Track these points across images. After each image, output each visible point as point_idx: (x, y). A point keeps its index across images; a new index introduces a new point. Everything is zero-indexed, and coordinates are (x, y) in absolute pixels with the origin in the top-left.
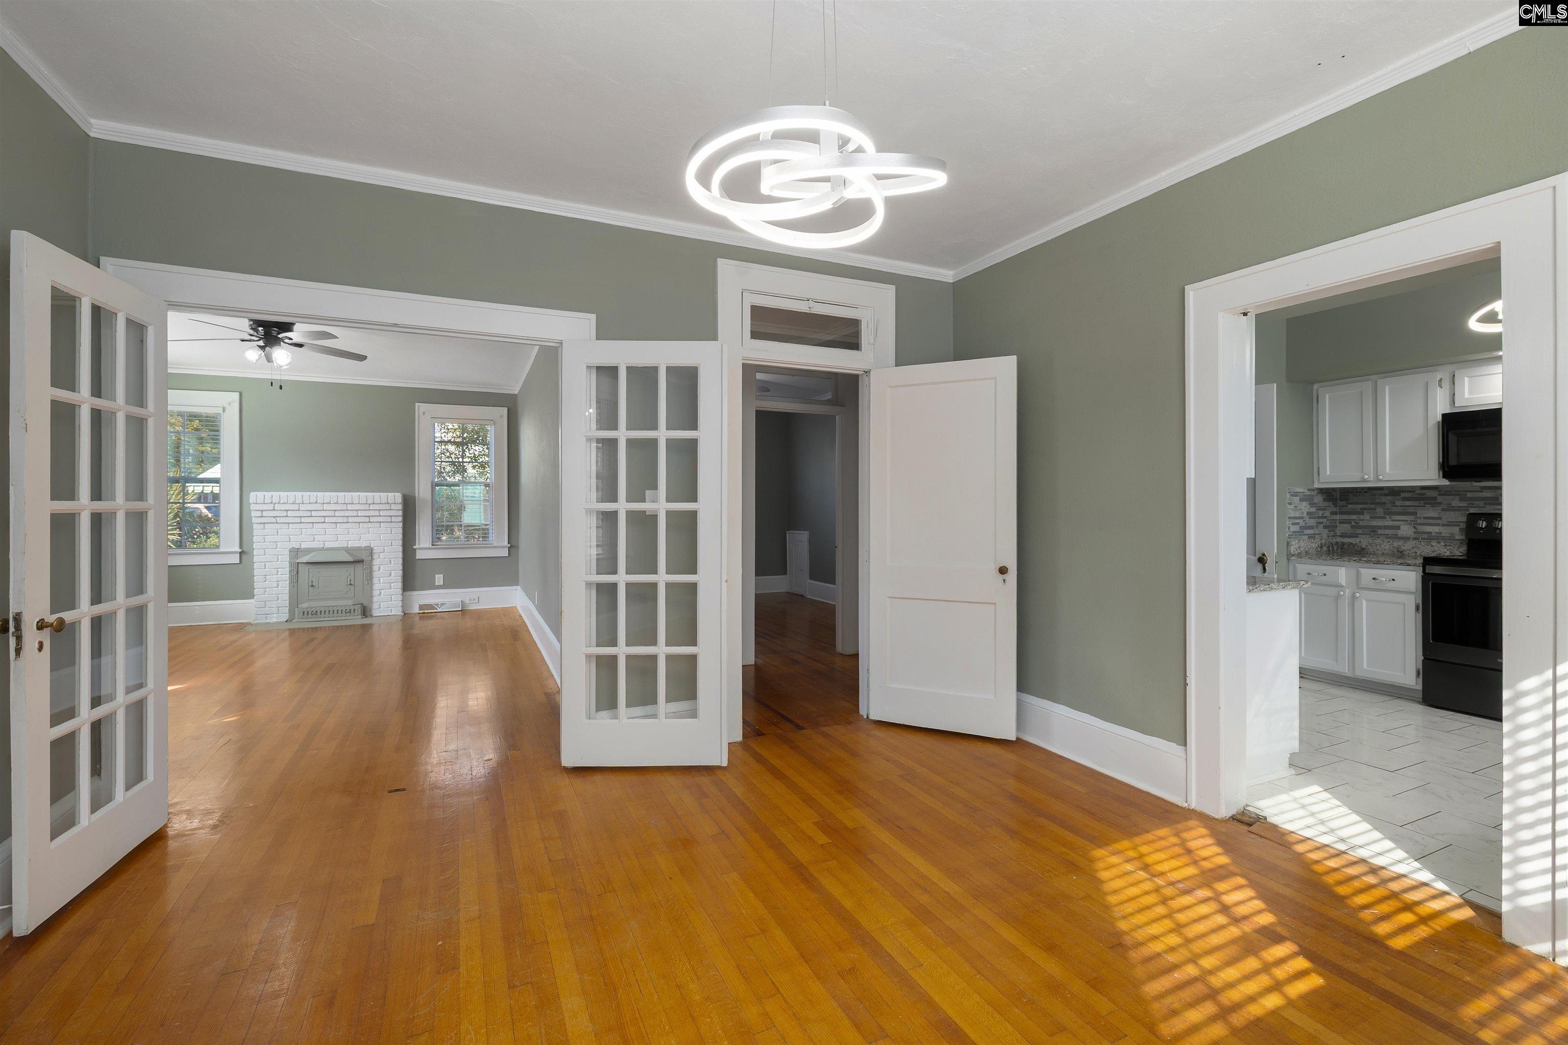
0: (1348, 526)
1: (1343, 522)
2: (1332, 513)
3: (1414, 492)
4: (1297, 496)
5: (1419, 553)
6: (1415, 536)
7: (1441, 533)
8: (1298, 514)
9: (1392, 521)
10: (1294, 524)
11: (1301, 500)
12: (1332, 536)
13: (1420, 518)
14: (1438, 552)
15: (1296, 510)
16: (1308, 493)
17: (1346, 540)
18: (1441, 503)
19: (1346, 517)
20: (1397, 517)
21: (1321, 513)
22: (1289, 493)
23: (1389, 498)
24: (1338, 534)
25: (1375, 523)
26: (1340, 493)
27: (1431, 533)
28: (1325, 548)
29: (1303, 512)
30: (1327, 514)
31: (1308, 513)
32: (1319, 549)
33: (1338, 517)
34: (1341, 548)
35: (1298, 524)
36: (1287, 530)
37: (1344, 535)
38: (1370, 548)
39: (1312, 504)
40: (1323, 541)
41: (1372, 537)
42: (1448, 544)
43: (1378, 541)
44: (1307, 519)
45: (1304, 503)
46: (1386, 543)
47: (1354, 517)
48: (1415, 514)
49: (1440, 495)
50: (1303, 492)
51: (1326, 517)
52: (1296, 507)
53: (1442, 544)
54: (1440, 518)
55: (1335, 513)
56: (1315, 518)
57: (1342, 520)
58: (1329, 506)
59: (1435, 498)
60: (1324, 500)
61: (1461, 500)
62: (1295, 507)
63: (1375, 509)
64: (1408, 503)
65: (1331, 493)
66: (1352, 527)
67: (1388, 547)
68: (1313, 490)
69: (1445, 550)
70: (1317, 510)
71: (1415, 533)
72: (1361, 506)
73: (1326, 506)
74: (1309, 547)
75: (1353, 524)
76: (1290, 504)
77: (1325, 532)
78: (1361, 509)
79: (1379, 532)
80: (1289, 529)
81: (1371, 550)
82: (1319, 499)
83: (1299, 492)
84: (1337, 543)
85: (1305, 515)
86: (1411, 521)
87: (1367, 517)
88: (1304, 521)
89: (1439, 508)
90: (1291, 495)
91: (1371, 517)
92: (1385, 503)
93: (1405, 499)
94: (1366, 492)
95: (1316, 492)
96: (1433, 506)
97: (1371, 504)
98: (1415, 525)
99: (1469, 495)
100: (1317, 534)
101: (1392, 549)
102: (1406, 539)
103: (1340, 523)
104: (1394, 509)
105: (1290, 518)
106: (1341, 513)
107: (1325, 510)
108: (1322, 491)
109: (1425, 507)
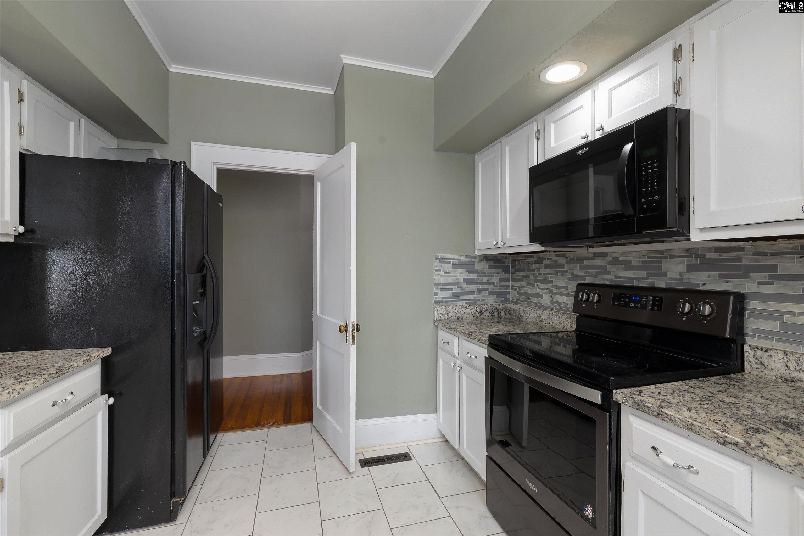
0: (515, 292)
1: (514, 288)
2: (501, 280)
3: (550, 259)
4: (450, 263)
5: (551, 324)
6: (551, 305)
7: (567, 304)
8: (450, 280)
9: (539, 288)
10: (442, 290)
11: (454, 267)
12: (501, 302)
13: (554, 287)
14: (563, 324)
15: (448, 277)
16: (467, 260)
17: (513, 306)
18: (567, 271)
19: (515, 284)
20: (542, 285)
21: (485, 280)
22: (436, 259)
23: (537, 265)
24: (510, 300)
25: (530, 290)
26: (512, 260)
27: (560, 303)
28: (487, 314)
29: (458, 279)
30: (495, 280)
31: (465, 280)
32: (478, 315)
33: (510, 283)
34: (510, 314)
35: (451, 290)
36: (434, 296)
37: (513, 302)
38: (525, 315)
39: (472, 271)
40: (484, 307)
41: (528, 304)
42: (569, 316)
43: (528, 309)
44: (464, 286)
45: (460, 270)
46: (532, 312)
47: (518, 284)
48: (550, 282)
49: (567, 262)
50: (457, 259)
51: (493, 284)
52: (449, 273)
53: (565, 316)
54: (566, 288)
55: (507, 280)
56: (476, 284)
57: (513, 286)
58: (498, 273)
59: (563, 266)
60: (490, 267)
61: (581, 268)
62: (445, 273)
63: (529, 276)
64: (548, 271)
65: (501, 260)
66: (518, 294)
67: (533, 316)
68: (475, 257)
69: (567, 323)
70: (478, 276)
71: (552, 302)
72: (522, 273)
73: (494, 273)
74: (462, 312)
75: (518, 290)
76: (439, 270)
77: (490, 298)
78: (523, 276)
79: (532, 299)
80: (436, 294)
81: (525, 318)
82: (483, 266)
83: (454, 259)
84: (506, 309)
85: (461, 281)
86: (550, 289)
87: (524, 284)
88: (458, 287)
89: (566, 277)
90: (440, 262)
91: (528, 285)
92: (534, 271)
93: (546, 267)
94: (525, 260)
95: (478, 259)
96: (562, 275)
97: (528, 271)
98: (552, 294)
99: (586, 262)
100: (479, 300)
101: (536, 317)
102: (544, 308)
103: (512, 289)
104: (541, 277)
105: (436, 284)
106: (513, 280)
107: (493, 276)
108: (486, 258)
109: (557, 275)
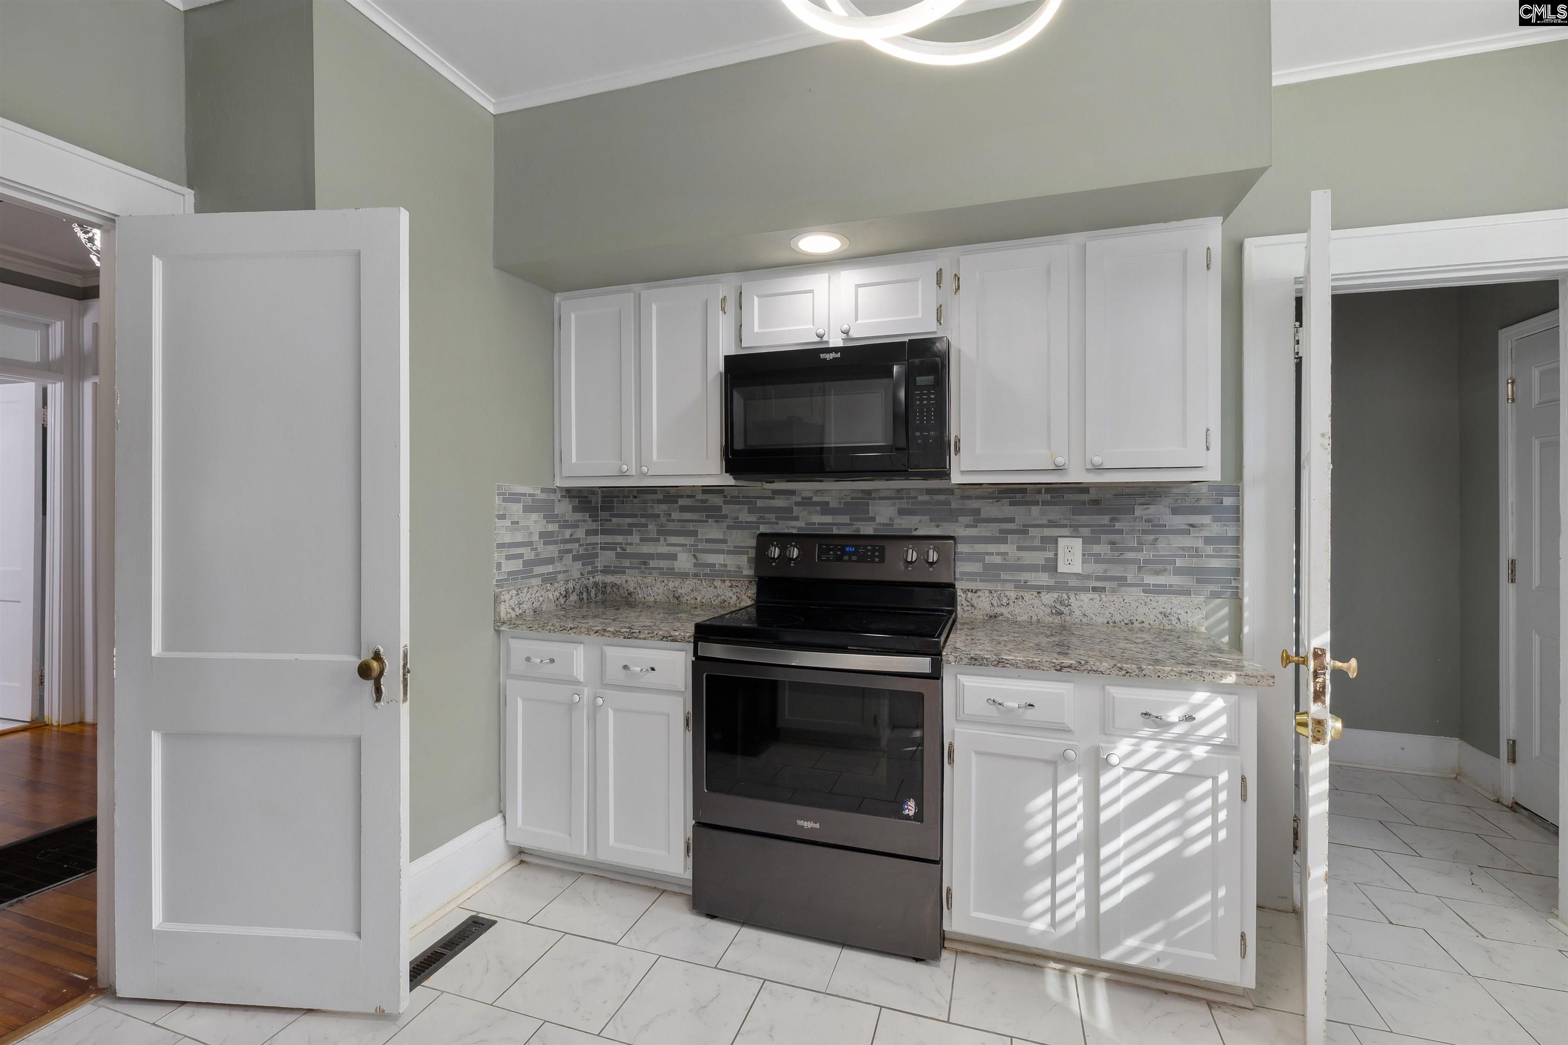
0: (611, 554)
1: (606, 547)
2: (589, 533)
3: (694, 497)
4: (519, 501)
5: (699, 599)
6: (695, 571)
7: (726, 566)
8: (519, 537)
9: (668, 545)
10: (508, 558)
11: (527, 509)
12: (589, 573)
13: (701, 541)
14: (722, 597)
15: (517, 530)
16: (543, 496)
17: (609, 579)
18: (726, 516)
19: (609, 539)
20: (673, 540)
21: (567, 533)
22: (499, 494)
23: (664, 507)
24: (599, 568)
25: (647, 549)
26: (603, 497)
27: (713, 565)
28: (574, 597)
29: (531, 533)
30: (580, 533)
31: (542, 535)
32: (562, 600)
33: (598, 539)
34: (603, 593)
35: (520, 556)
36: (495, 571)
37: (606, 571)
38: (639, 591)
39: (550, 518)
40: (571, 585)
41: (643, 572)
42: (734, 584)
43: (649, 580)
44: (540, 547)
45: (534, 516)
46: (659, 584)
47: (619, 539)
48: (694, 533)
49: (725, 502)
50: (530, 495)
51: (578, 540)
52: (517, 523)
53: (728, 583)
54: (724, 541)
55: (594, 532)
56: (556, 542)
57: (605, 543)
58: (584, 521)
59: (719, 508)
60: (575, 509)
61: (751, 511)
62: (512, 523)
63: (646, 525)
64: (687, 516)
65: (587, 497)
66: (618, 556)
67: (661, 591)
68: (554, 491)
69: (731, 594)
70: (560, 527)
71: (695, 565)
72: (629, 520)
73: (578, 521)
74: (541, 599)
75: (619, 550)
76: (502, 517)
77: (576, 569)
78: (630, 525)
79: (652, 564)
80: (499, 566)
81: (640, 596)
82: (564, 508)
83: (524, 495)
84: (596, 584)
85: (536, 538)
86: (691, 545)
87: (635, 538)
88: (532, 550)
89: (725, 524)
90: (505, 500)
91: (642, 540)
92: (658, 516)
93: (683, 509)
94: (635, 497)
95: (559, 494)
96: (716, 521)
97: (642, 516)
98: (695, 552)
99: (760, 503)
100: (559, 572)
101: (666, 593)
102: (684, 576)
103: (602, 548)
104: (671, 526)
105: (501, 546)
106: (604, 532)
107: (577, 526)
108: (570, 493)
109: (707, 522)
